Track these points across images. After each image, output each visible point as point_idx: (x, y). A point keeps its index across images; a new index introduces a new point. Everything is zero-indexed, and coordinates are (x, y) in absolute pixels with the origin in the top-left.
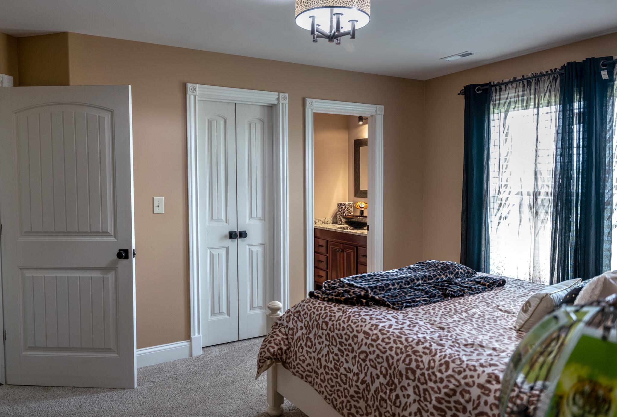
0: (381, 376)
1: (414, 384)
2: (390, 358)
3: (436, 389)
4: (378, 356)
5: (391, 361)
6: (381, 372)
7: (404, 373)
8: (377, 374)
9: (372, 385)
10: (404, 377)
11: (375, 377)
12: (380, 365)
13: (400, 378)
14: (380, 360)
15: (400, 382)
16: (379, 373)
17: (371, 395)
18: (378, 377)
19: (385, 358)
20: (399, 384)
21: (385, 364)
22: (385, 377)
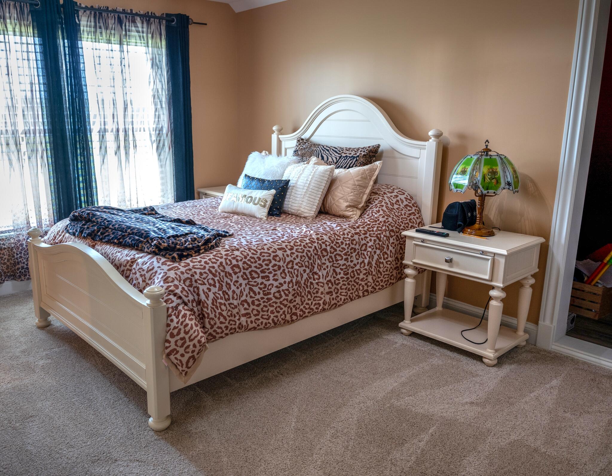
0: (212, 288)
1: (242, 273)
2: (211, 269)
3: (258, 266)
4: (201, 274)
5: (213, 271)
6: (210, 285)
7: (231, 272)
8: (208, 288)
9: (208, 300)
10: (233, 274)
11: (207, 291)
12: (206, 280)
13: (230, 277)
14: (205, 275)
15: (231, 280)
16: (209, 287)
17: (210, 308)
18: (209, 290)
19: (208, 272)
20: (231, 282)
21: (210, 276)
22: (215, 286)
